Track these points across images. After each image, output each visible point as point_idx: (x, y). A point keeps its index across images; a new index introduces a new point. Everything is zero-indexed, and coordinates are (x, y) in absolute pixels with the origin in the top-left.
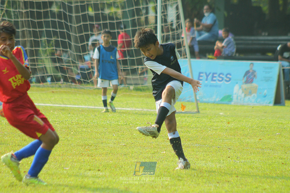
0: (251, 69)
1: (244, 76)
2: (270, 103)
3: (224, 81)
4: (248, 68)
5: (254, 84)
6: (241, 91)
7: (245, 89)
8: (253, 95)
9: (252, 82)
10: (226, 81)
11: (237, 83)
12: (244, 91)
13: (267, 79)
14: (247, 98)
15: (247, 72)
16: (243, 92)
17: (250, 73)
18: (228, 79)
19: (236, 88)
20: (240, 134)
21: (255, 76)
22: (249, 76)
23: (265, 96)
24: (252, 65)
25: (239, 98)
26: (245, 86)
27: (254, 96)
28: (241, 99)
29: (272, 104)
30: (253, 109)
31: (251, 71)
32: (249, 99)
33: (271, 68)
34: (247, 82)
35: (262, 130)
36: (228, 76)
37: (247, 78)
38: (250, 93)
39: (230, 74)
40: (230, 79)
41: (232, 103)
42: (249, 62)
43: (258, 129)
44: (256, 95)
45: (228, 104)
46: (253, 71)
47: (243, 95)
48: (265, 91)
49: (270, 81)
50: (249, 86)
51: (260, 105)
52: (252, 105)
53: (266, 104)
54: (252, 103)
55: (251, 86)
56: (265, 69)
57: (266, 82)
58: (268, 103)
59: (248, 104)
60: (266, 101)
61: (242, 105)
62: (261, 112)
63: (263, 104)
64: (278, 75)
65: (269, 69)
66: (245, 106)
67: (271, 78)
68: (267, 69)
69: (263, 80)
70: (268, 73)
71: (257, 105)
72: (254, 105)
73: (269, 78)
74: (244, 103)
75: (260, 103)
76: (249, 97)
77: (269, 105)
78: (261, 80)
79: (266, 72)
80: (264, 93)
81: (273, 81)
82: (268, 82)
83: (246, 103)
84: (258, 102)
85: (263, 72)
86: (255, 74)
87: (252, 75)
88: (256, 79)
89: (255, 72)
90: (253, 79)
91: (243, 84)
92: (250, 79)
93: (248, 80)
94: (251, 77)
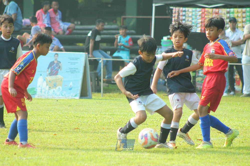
0: (56, 60)
1: (48, 68)
2: (76, 96)
4: (53, 59)
5: (59, 76)
6: (45, 83)
7: (50, 81)
8: (57, 88)
9: (56, 74)
11: (41, 75)
12: (48, 83)
13: (73, 71)
14: (51, 91)
15: (52, 63)
16: (47, 85)
17: (55, 64)
19: (40, 80)
21: (60, 67)
22: (54, 68)
23: (71, 89)
24: (56, 56)
25: (43, 91)
26: (50, 78)
27: (59, 89)
29: (78, 97)
30: (57, 102)
31: (55, 62)
32: (54, 91)
33: (77, 59)
34: (51, 74)
37: (52, 70)
38: (55, 86)
41: (36, 96)
44: (61, 87)
46: (58, 61)
47: (48, 87)
48: (71, 84)
49: (76, 72)
50: (53, 77)
51: (65, 98)
52: (58, 98)
53: (72, 96)
54: (57, 96)
55: (56, 77)
56: (70, 60)
57: (71, 73)
58: (73, 95)
59: (53, 97)
60: (72, 94)
61: (46, 98)
62: (66, 105)
63: (68, 96)
64: (84, 66)
65: (74, 60)
66: (50, 99)
67: (77, 69)
68: (73, 60)
69: (68, 72)
70: (74, 64)
71: (62, 98)
72: (59, 98)
73: (75, 68)
74: (48, 96)
75: (65, 96)
76: (54, 89)
77: (75, 97)
78: (67, 71)
79: (71, 63)
80: (69, 86)
81: (79, 72)
82: (74, 73)
83: (51, 96)
84: (63, 95)
85: (69, 63)
86: (60, 65)
87: (57, 66)
88: (61, 70)
89: (60, 62)
90: (58, 70)
91: (47, 76)
92: (55, 71)
93: (53, 71)
94: (56, 68)
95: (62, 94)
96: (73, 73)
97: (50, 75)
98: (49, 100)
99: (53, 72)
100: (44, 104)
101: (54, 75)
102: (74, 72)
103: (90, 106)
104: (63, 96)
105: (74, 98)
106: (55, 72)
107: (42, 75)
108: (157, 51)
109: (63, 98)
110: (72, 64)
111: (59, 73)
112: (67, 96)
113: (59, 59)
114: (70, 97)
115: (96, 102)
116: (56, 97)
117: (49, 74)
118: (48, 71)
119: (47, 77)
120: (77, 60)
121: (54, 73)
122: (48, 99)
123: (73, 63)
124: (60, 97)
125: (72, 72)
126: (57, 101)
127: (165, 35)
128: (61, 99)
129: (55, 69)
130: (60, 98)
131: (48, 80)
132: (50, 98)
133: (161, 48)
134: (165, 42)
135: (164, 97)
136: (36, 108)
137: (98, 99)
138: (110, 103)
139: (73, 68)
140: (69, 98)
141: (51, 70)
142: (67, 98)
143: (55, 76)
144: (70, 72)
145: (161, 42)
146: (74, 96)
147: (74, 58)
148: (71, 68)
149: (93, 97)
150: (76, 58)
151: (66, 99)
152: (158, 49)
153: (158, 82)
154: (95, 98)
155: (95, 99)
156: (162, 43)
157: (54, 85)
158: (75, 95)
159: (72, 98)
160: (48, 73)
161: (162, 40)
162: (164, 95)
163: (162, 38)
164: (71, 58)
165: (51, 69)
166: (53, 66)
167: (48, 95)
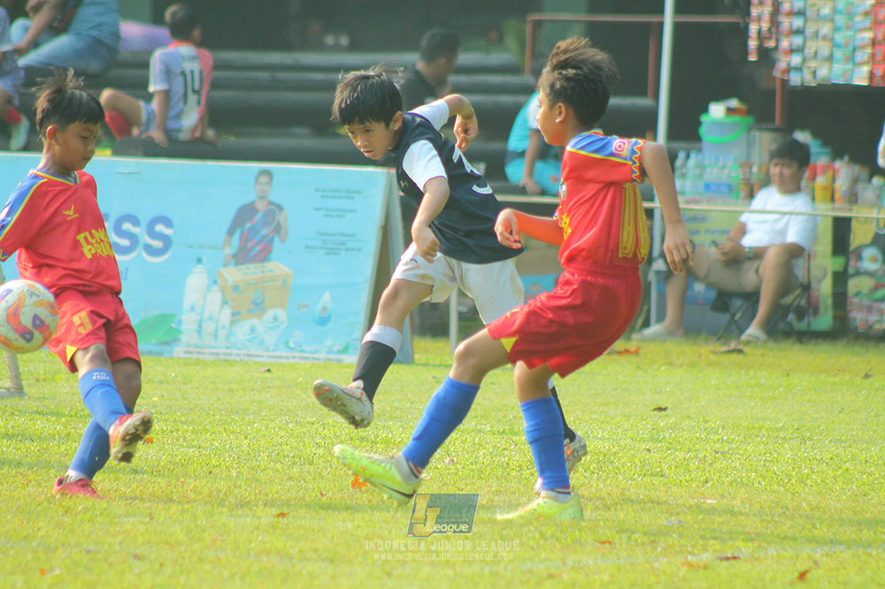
0: (262, 198)
1: (231, 233)
2: (345, 350)
3: (140, 252)
4: (248, 195)
5: (276, 266)
6: (216, 297)
7: (236, 288)
8: (269, 315)
9: (264, 255)
10: (150, 250)
11: (199, 260)
12: (231, 295)
13: (335, 245)
14: (242, 330)
15: (245, 213)
16: (224, 302)
17: (259, 216)
18: (157, 244)
19: (196, 281)
20: (194, 491)
21: (278, 229)
22: (254, 230)
23: (324, 321)
24: (264, 179)
25: (209, 327)
26: (234, 274)
27: (275, 319)
28: (215, 336)
30: (268, 375)
31: (261, 205)
32: (253, 330)
33: (350, 194)
34: (241, 257)
35: (296, 470)
36: (160, 228)
37: (244, 239)
38: (258, 308)
39: (168, 222)
40: (167, 242)
41: (179, 351)
42: (255, 166)
43: (278, 466)
44: (282, 314)
45: (159, 354)
46: (271, 203)
47: (227, 312)
48: (326, 298)
49: (347, 250)
50: (250, 272)
51: (302, 358)
52: (269, 357)
53: (328, 352)
54: (267, 350)
55: (263, 272)
56: (323, 197)
57: (328, 254)
58: (336, 348)
59: (248, 355)
60: (329, 343)
61: (222, 357)
62: (306, 389)
63: (315, 353)
64: (383, 223)
65: (340, 198)
66: (235, 361)
67: (350, 236)
68: (334, 197)
69: (313, 248)
70: (339, 216)
71: (287, 358)
72: (273, 357)
73: (342, 235)
74: (228, 351)
75: (302, 351)
76: (255, 321)
77: (342, 357)
78: (307, 247)
79: (327, 210)
80: (319, 307)
81: (359, 250)
82: (338, 254)
83: (239, 349)
84: (292, 345)
85: (317, 209)
86: (280, 217)
87: (265, 223)
88: (283, 241)
89: (280, 208)
90: (271, 241)
91: (225, 265)
92: (258, 243)
93: (249, 245)
94: (264, 232)
95: (287, 343)
96: (333, 254)
97: (238, 263)
98: (232, 365)
99: (252, 248)
100: (214, 383)
101: (253, 260)
102: (340, 249)
103: (406, 395)
104: (291, 349)
105: (339, 361)
106: (258, 249)
107: (204, 259)
108: (684, 165)
109: (291, 361)
110: (331, 216)
111: (274, 254)
112: (310, 352)
113: (275, 195)
114: (322, 355)
115: (434, 377)
116: (262, 356)
117: (234, 256)
118: (227, 243)
119: (224, 271)
120: (352, 198)
121: (253, 253)
122: (226, 361)
123: (334, 210)
124: (278, 353)
125: (331, 252)
126: (269, 370)
127: (719, 98)
128: (284, 361)
129: (258, 237)
130: (280, 360)
131: (230, 282)
132: (238, 358)
133: (700, 150)
134: (719, 126)
135: (712, 357)
136: (185, 400)
137: (440, 365)
138: (493, 384)
139: (333, 235)
140: (319, 359)
141: (241, 240)
142: (307, 358)
143: (259, 265)
144: (321, 248)
145: (699, 123)
146: (339, 352)
147: (337, 191)
148: (326, 234)
149: (417, 357)
150: (348, 192)
151: (302, 362)
152: (688, 157)
153: (689, 293)
154: (423, 360)
155: (425, 365)
156: (702, 131)
157: (254, 303)
158: (341, 348)
159: (331, 360)
160: (229, 251)
161: (704, 118)
162: (714, 353)
163: (706, 110)
164: (325, 191)
165: (242, 236)
166: (248, 225)
167: (227, 348)
